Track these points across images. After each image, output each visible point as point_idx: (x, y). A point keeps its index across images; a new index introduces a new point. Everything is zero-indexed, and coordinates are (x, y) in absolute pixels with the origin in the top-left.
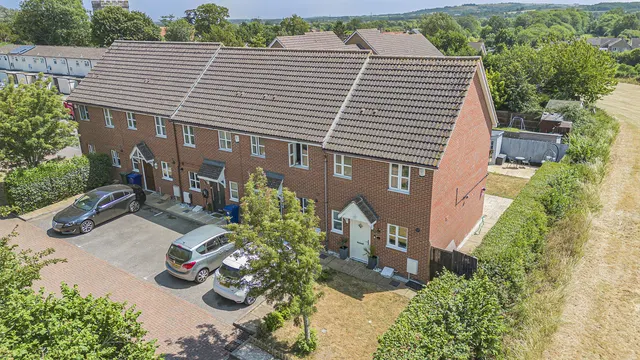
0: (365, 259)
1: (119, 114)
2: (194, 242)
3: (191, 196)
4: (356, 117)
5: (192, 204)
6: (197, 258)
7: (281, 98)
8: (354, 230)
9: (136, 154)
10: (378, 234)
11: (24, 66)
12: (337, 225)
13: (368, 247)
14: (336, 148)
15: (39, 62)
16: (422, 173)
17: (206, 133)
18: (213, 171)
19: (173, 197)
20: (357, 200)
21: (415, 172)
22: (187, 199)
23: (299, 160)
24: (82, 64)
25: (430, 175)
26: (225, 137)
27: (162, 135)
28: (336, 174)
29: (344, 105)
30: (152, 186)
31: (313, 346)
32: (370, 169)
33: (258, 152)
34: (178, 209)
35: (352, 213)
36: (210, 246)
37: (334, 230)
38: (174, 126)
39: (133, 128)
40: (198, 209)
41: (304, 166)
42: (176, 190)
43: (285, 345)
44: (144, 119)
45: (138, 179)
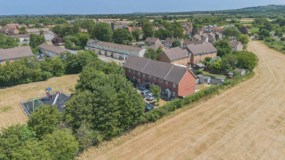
0: (170, 97)
1: (132, 70)
2: (144, 92)
3: (143, 86)
4: (170, 75)
5: (143, 87)
6: (145, 94)
7: (159, 71)
8: (168, 92)
9: (134, 77)
10: (172, 93)
11: (96, 47)
12: (166, 92)
13: (170, 95)
14: (166, 80)
15: (101, 46)
16: (177, 85)
17: (147, 75)
18: (147, 82)
19: (140, 86)
20: (169, 88)
21: (176, 84)
22: (142, 86)
23: (161, 81)
24: (113, 49)
25: (178, 85)
26: (150, 76)
27: (139, 75)
28: (166, 84)
29: (168, 73)
30: (136, 83)
31: (159, 105)
32: (171, 83)
33: (155, 79)
34: (141, 87)
35: (168, 90)
36: (147, 93)
37: (166, 93)
38: (142, 74)
39: (134, 73)
40: (144, 88)
41: (161, 82)
42: (141, 84)
43: (156, 105)
44: (137, 72)
45: (134, 82)
